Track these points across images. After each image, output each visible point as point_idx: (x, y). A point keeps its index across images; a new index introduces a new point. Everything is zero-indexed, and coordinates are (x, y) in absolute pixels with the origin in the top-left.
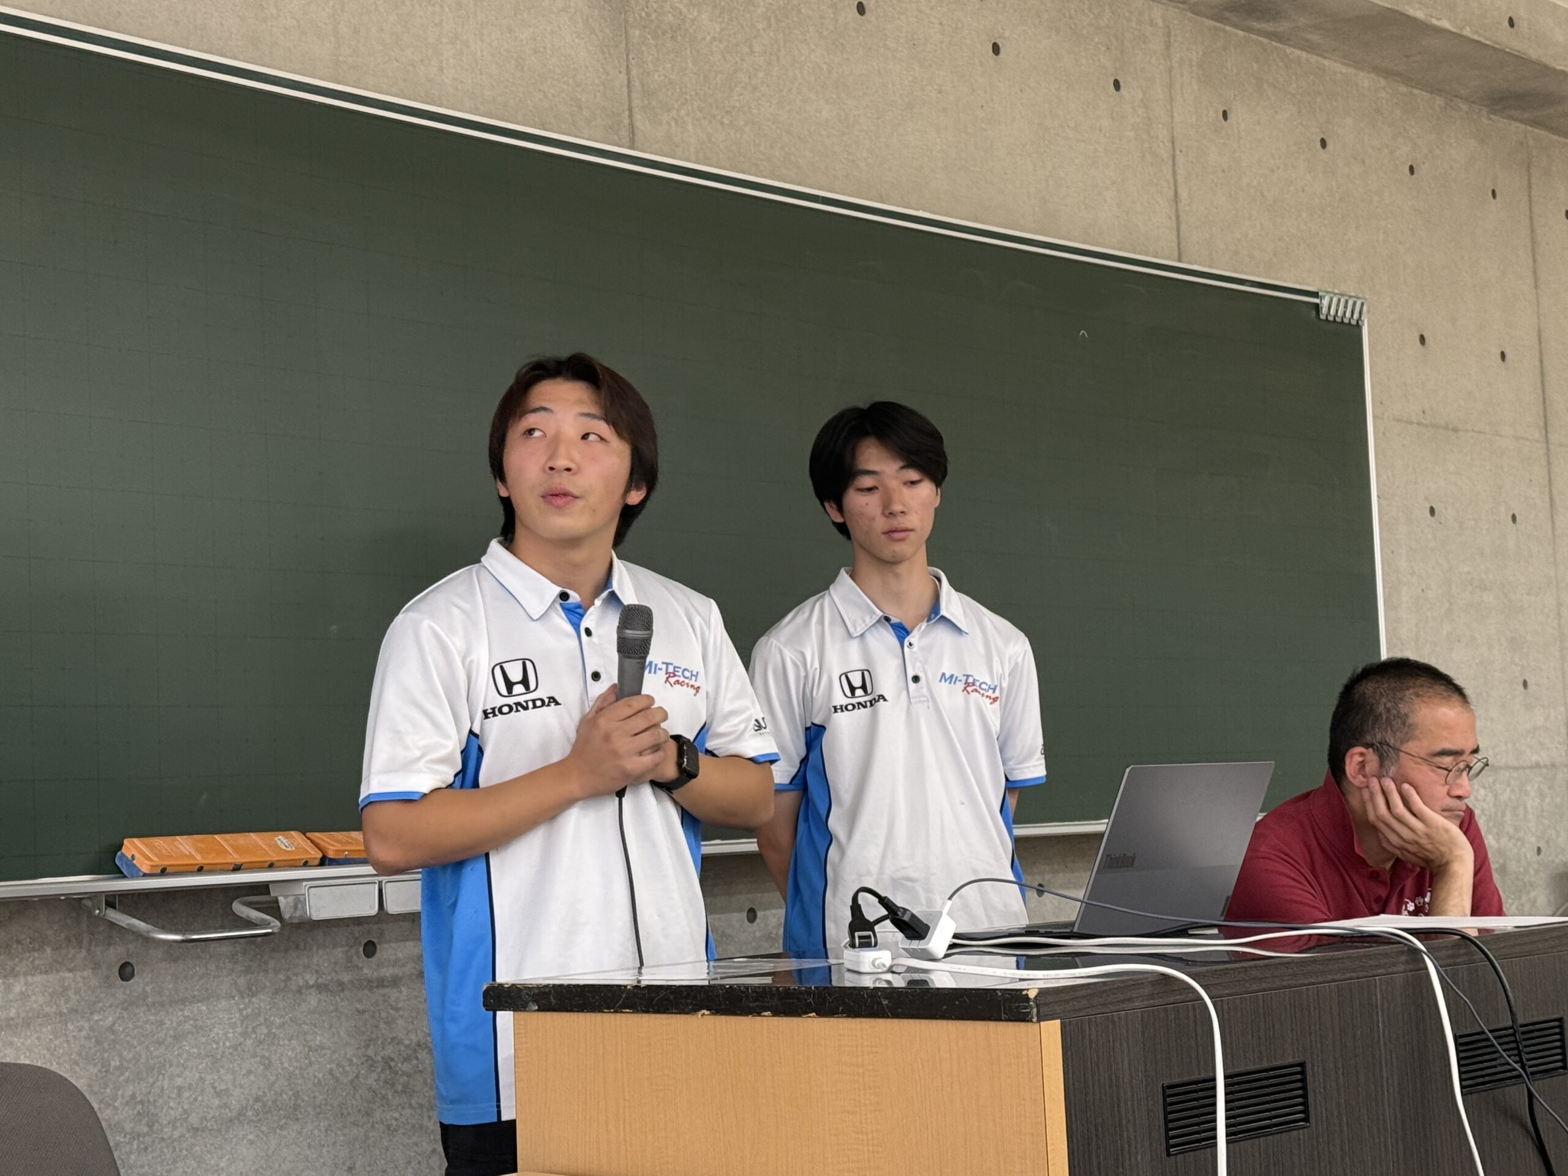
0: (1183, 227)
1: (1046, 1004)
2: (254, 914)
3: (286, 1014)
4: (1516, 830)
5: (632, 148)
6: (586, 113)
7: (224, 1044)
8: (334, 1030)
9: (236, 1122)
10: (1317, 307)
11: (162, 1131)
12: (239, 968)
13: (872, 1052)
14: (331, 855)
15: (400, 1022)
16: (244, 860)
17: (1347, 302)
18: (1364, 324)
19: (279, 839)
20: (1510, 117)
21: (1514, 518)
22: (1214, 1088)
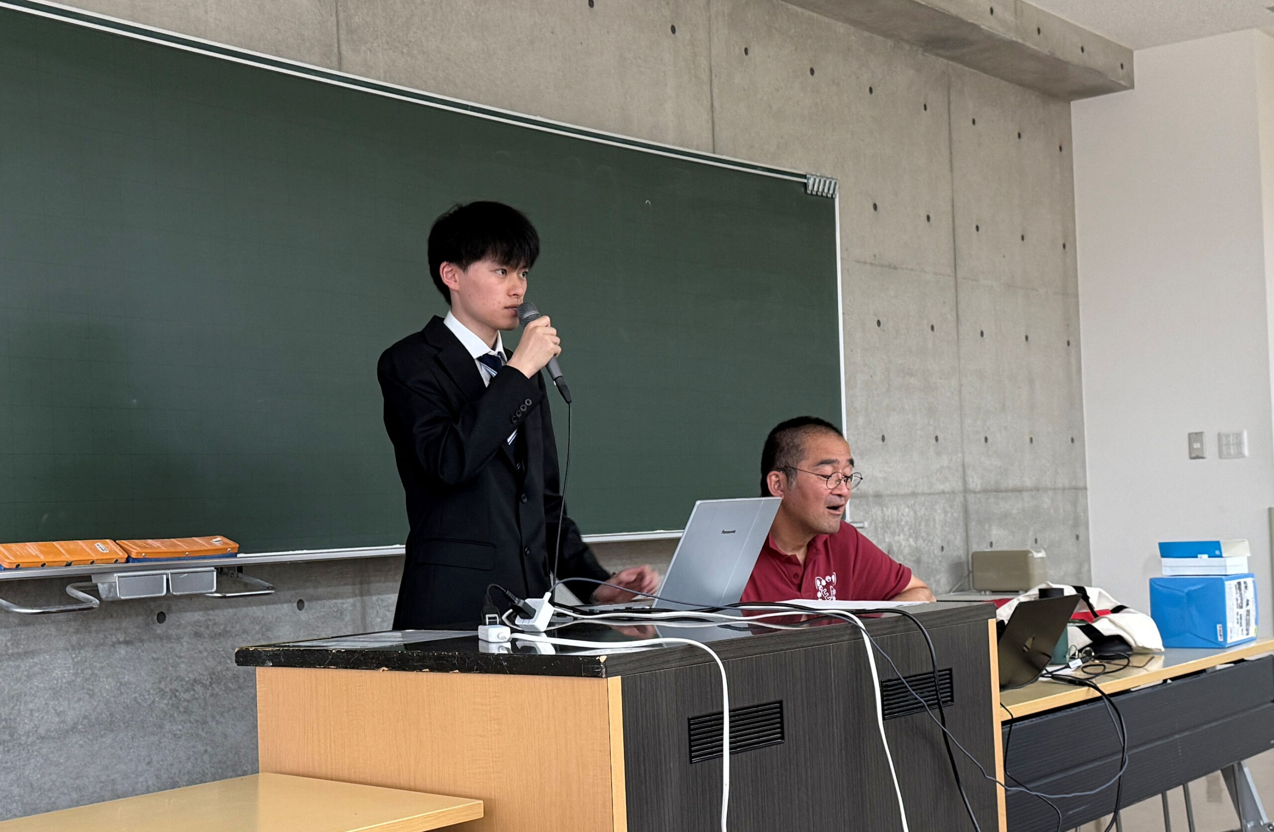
0: (717, 128)
1: (612, 666)
2: (81, 595)
3: (105, 661)
4: (928, 534)
5: (340, 70)
6: (308, 44)
7: (62, 680)
8: (137, 671)
9: (71, 733)
10: (805, 185)
11: (20, 739)
12: (71, 630)
13: (496, 696)
14: (134, 556)
15: (183, 666)
16: (74, 559)
17: (825, 182)
18: (836, 197)
19: (98, 545)
20: (937, 55)
21: (932, 328)
22: (722, 718)
